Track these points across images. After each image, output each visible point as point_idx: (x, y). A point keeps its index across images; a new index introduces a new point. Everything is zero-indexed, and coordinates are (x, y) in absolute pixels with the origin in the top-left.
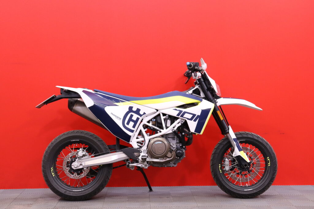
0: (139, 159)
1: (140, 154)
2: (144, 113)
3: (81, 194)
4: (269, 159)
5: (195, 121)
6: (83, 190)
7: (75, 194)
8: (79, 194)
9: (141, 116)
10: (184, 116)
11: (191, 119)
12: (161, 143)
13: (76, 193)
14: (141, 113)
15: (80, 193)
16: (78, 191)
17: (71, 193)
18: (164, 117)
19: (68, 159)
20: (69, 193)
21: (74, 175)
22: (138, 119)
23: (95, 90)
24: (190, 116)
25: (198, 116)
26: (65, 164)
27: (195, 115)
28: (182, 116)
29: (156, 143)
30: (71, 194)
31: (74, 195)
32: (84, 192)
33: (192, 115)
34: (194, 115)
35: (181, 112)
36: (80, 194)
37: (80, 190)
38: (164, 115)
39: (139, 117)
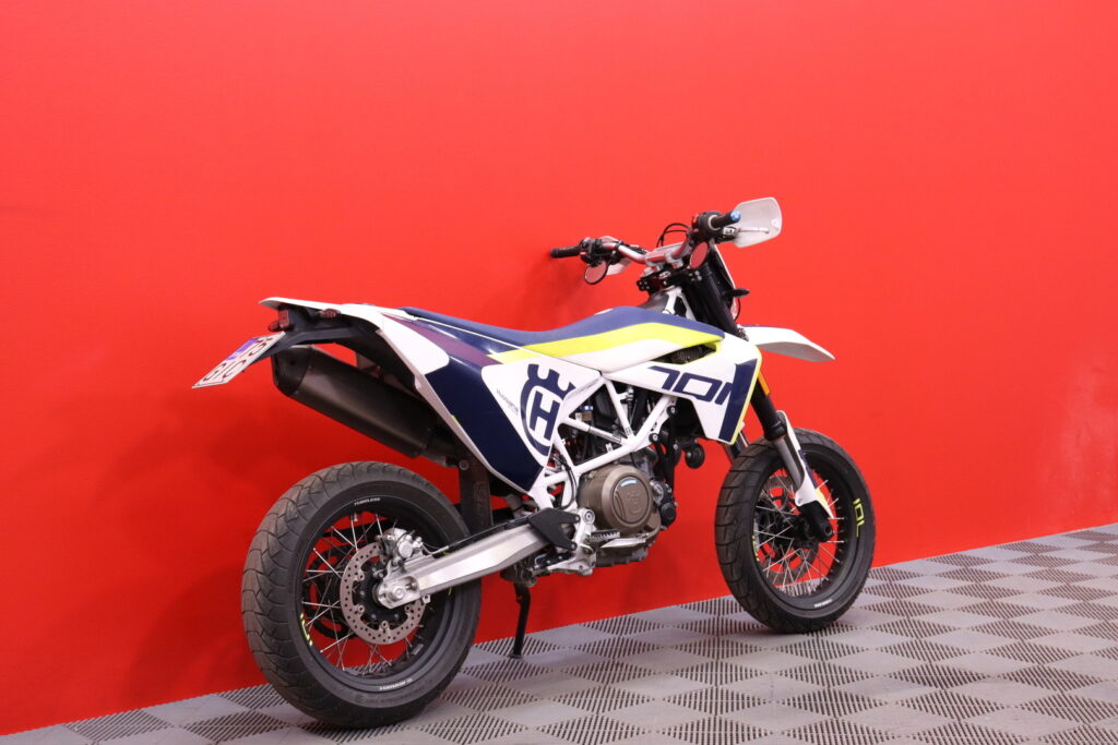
0: (576, 545)
1: (576, 526)
2: (571, 387)
3: (410, 695)
4: (860, 506)
5: (719, 401)
6: (410, 680)
7: (391, 700)
8: (402, 698)
9: (562, 394)
10: (685, 389)
11: (708, 398)
12: (634, 482)
13: (391, 696)
14: (563, 385)
15: (406, 692)
16: (396, 685)
17: (376, 697)
18: (623, 396)
19: (356, 574)
20: (372, 701)
21: (381, 630)
22: (556, 406)
23: (410, 308)
24: (704, 388)
25: (727, 384)
26: (345, 592)
27: (719, 383)
28: (679, 389)
29: (623, 485)
30: (378, 703)
31: (389, 705)
32: (416, 687)
33: (709, 385)
34: (716, 384)
35: (674, 374)
36: (406, 696)
37: (403, 683)
38: (620, 387)
39: (557, 399)
